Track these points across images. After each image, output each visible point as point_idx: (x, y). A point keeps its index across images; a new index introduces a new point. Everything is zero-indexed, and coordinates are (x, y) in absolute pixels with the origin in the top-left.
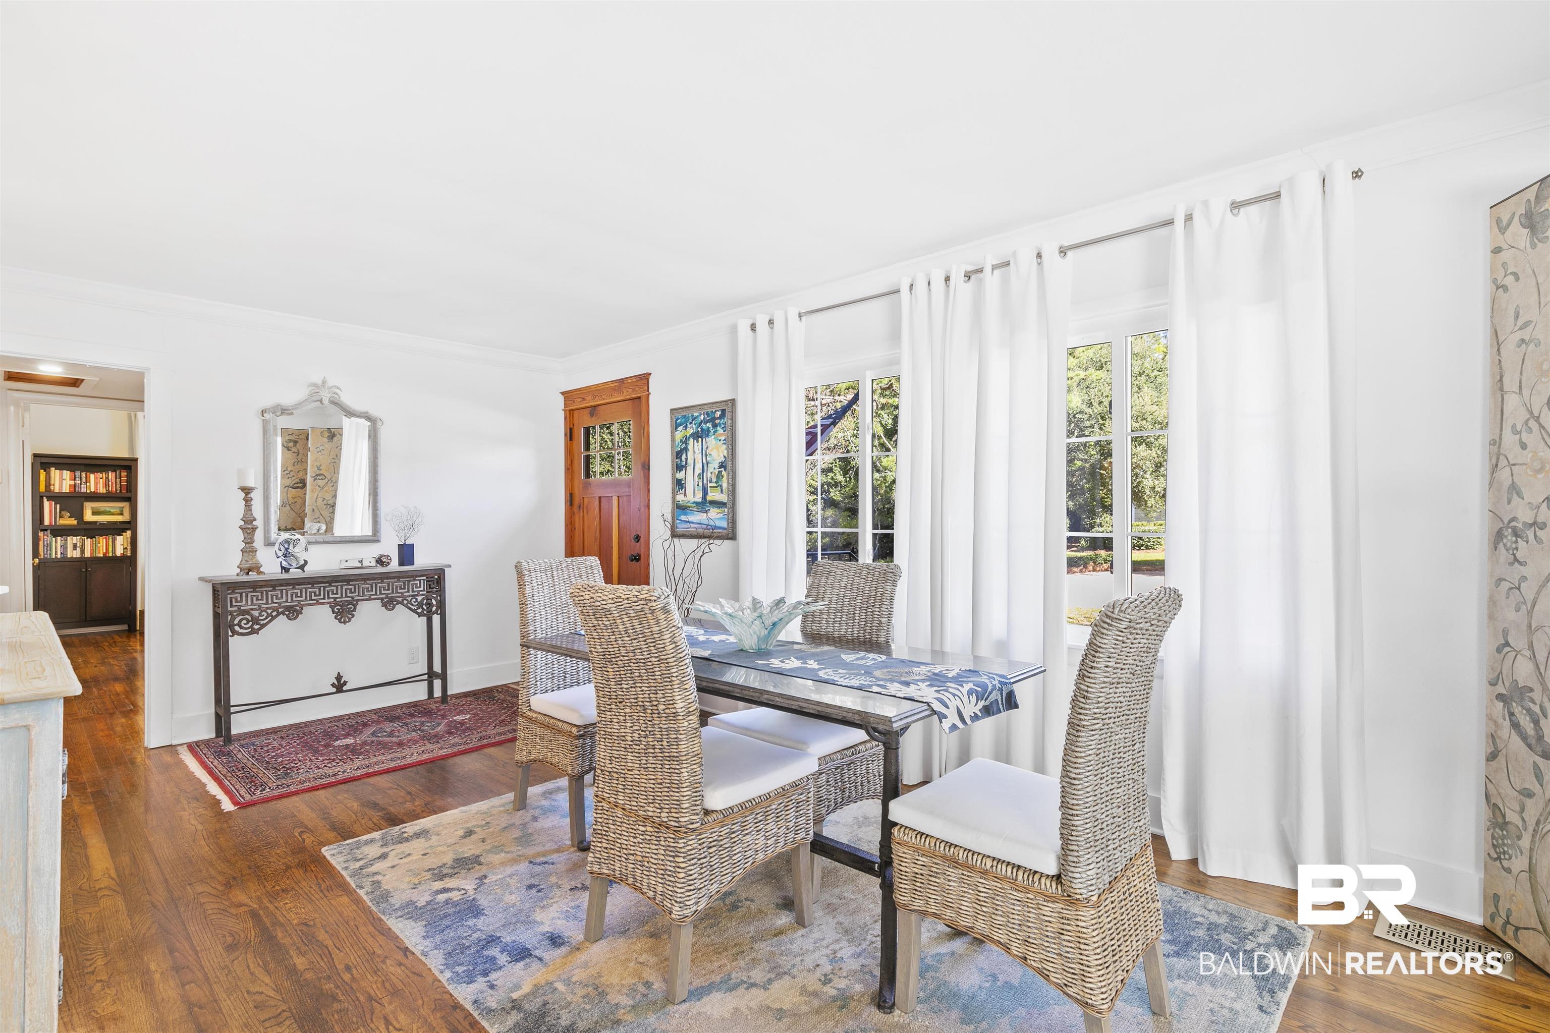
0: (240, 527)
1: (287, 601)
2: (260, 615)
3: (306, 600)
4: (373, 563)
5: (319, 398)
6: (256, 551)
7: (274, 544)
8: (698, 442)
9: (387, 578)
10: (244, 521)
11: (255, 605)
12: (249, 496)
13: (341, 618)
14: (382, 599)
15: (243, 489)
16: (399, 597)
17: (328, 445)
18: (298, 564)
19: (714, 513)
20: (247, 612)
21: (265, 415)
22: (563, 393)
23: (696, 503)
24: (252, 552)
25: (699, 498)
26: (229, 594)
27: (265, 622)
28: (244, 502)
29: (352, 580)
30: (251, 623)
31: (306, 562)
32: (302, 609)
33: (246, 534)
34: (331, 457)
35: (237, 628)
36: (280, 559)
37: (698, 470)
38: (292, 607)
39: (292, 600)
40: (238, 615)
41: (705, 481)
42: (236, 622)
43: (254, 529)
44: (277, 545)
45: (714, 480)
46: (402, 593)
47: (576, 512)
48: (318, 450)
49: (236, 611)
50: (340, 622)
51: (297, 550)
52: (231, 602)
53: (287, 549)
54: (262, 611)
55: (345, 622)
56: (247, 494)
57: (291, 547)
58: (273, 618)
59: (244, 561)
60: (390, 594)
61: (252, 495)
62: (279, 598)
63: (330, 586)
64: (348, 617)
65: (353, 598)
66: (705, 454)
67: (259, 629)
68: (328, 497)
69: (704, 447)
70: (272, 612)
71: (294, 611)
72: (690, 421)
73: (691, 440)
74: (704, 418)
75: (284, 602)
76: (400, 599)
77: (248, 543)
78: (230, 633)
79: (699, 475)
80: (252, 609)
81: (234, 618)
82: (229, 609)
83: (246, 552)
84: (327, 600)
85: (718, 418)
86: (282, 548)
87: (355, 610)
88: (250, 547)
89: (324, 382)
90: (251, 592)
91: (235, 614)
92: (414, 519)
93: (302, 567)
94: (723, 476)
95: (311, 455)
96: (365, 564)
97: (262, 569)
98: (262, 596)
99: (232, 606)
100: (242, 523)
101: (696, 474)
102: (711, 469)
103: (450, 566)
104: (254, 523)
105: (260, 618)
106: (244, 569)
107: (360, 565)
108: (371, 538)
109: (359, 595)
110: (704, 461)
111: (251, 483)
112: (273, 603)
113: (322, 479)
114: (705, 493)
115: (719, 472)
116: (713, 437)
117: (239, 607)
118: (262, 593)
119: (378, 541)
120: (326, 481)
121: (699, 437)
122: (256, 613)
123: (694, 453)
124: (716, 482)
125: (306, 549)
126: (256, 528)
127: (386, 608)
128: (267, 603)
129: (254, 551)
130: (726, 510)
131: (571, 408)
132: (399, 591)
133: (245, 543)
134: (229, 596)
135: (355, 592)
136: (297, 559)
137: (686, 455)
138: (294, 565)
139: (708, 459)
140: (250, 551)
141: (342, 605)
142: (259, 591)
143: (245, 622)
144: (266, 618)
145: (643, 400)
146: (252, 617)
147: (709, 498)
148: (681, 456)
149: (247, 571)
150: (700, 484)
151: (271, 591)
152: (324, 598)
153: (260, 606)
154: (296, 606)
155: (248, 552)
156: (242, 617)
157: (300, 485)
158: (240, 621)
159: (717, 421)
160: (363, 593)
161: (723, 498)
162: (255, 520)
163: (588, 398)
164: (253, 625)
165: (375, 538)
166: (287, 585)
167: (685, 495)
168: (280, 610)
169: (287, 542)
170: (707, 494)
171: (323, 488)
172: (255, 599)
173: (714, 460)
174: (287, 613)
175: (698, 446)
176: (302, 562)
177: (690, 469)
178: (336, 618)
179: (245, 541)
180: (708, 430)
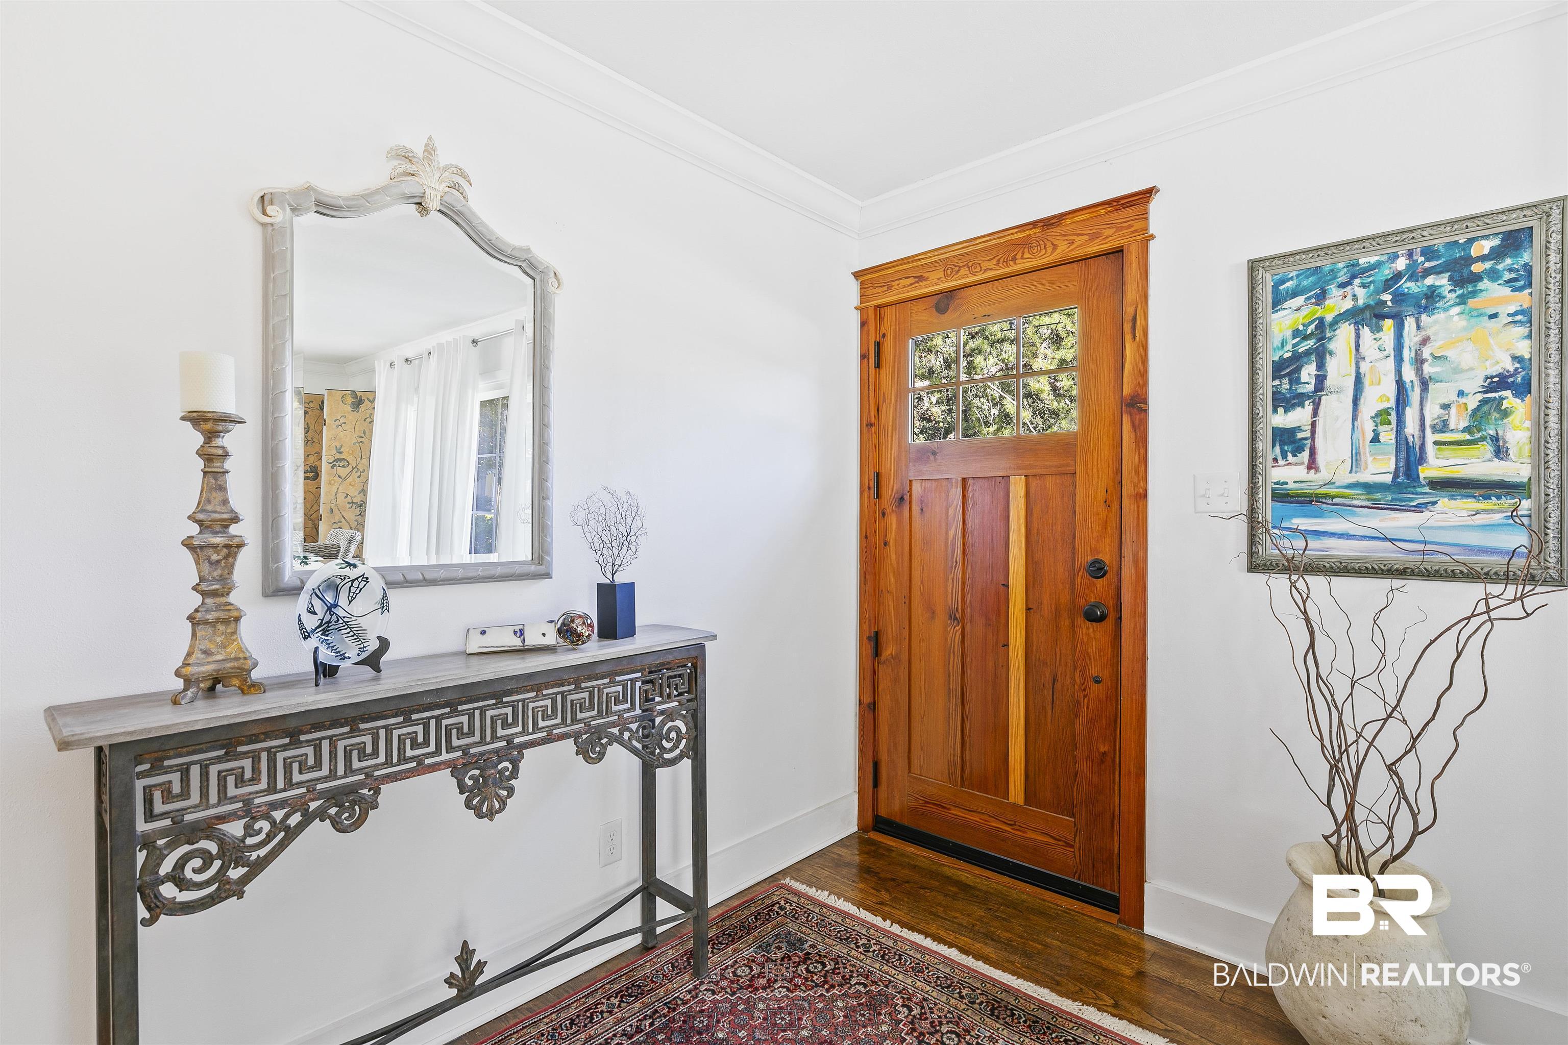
0: (188, 544)
1: (333, 775)
2: (249, 831)
3: (388, 763)
4: (552, 638)
5: (417, 191)
6: (237, 619)
7: (295, 591)
8: (1378, 330)
9: (590, 678)
10: (200, 523)
11: (234, 799)
12: (219, 442)
13: (481, 803)
14: (576, 736)
15: (197, 419)
16: (613, 725)
17: (352, 417)
18: (362, 650)
20: (207, 829)
21: (270, 209)
22: (857, 275)
23: (1370, 487)
24: (226, 622)
25: (1379, 468)
26: (141, 775)
27: (263, 852)
28: (200, 463)
29: (510, 693)
30: (217, 864)
31: (384, 644)
32: (377, 791)
33: (206, 567)
34: (357, 434)
35: (168, 890)
36: (313, 642)
38: (351, 789)
39: (349, 770)
40: (172, 846)
41: (1412, 429)
42: (166, 867)
43: (233, 548)
44: (304, 598)
45: (1460, 421)
46: (620, 714)
47: (888, 511)
48: (338, 423)
49: (163, 833)
50: (480, 815)
51: (357, 607)
52: (149, 802)
53: (331, 608)
54: (254, 819)
55: (491, 815)
56: (210, 436)
57: (343, 601)
58: (291, 834)
59: (198, 655)
60: (593, 718)
61: (226, 441)
62: (311, 769)
63: (454, 712)
64: (498, 796)
65: (510, 741)
66: (1411, 355)
67: (245, 880)
68: (353, 492)
69: (1412, 340)
70: (287, 816)
71: (353, 803)
72: (1343, 279)
74: (1412, 264)
75: (325, 779)
76: (615, 731)
77: (214, 594)
78: (142, 912)
79: (1381, 416)
80: (223, 819)
81: (157, 858)
82: (142, 826)
83: (206, 622)
84: (445, 756)
85: (1482, 258)
86: (318, 606)
87: (515, 774)
88: (219, 607)
89: (430, 150)
90: (219, 760)
91: (160, 842)
92: (629, 520)
93: (373, 661)
94: (1506, 413)
95: (328, 431)
96: (532, 639)
97: (255, 675)
98: (256, 770)
99: (150, 816)
100: (194, 529)
101: (1368, 410)
102: (1442, 393)
103: (714, 637)
104: (234, 529)
105: (250, 841)
106: (198, 681)
107: (516, 642)
108: (533, 568)
109: (524, 732)
110: (1409, 375)
111: (226, 404)
112: (290, 784)
113: (343, 466)
114: (1411, 457)
116: (1457, 309)
117: (176, 817)
118: (256, 759)
119: (547, 575)
120: (349, 469)
121: (1383, 317)
122: (235, 829)
123: (1360, 359)
124: (1467, 429)
125: (384, 605)
126: (240, 546)
127: (587, 759)
128: (272, 788)
129: (232, 619)
130: (1523, 503)
131: (879, 302)
132: (615, 708)
133: (204, 594)
134: (140, 784)
135: (515, 723)
136: (359, 637)
137: (1321, 366)
138: (353, 653)
139: (1428, 369)
140: (218, 620)
141: (483, 762)
142: (245, 755)
143: (197, 862)
144: (269, 837)
145: (1132, 257)
146: (222, 844)
147: (1427, 472)
149: (208, 684)
150: (1388, 437)
151: (285, 748)
152: (438, 752)
153: (247, 801)
154: (361, 784)
155: (213, 624)
156: (186, 848)
157: (312, 474)
158: (180, 865)
159: (1479, 267)
160: (535, 723)
161: (1511, 469)
162: (235, 519)
163: (934, 276)
164: (223, 869)
165: (541, 569)
166: (335, 724)
167: (1312, 465)
168: (313, 806)
169: (332, 585)
170: (1421, 460)
171: (345, 479)
172: (231, 780)
173: (1458, 370)
174: (333, 811)
175: (1379, 339)
176: (373, 645)
177: (1336, 405)
178: (468, 805)
179: (204, 587)
180: (1431, 293)
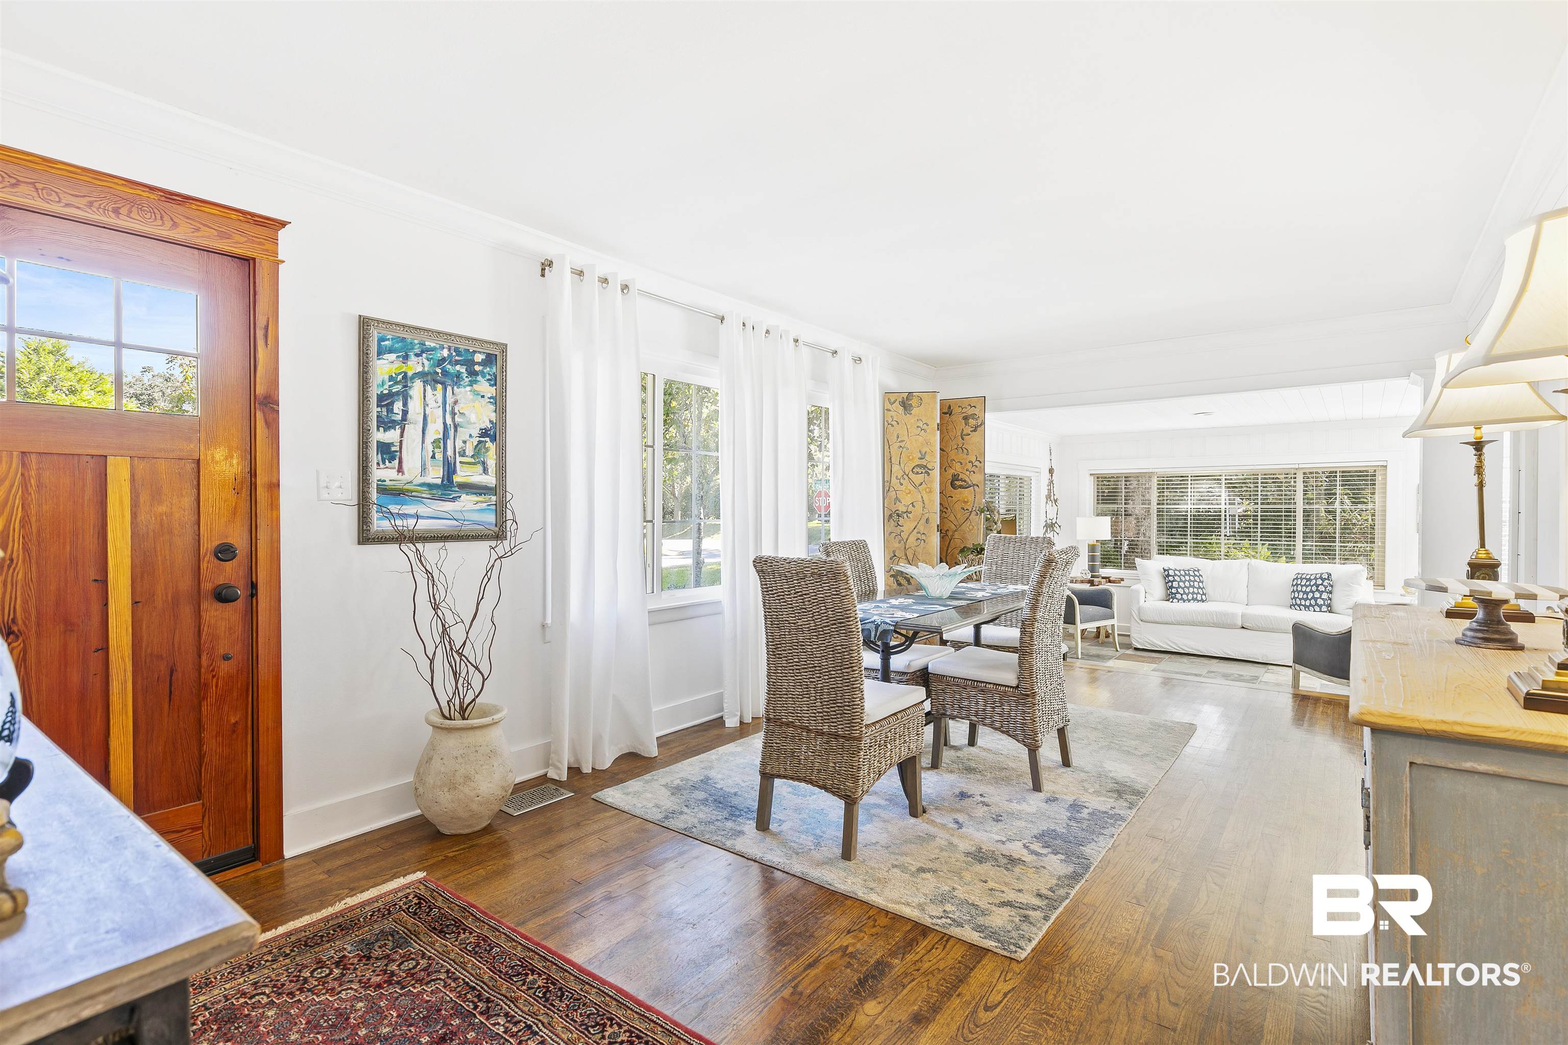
8: (434, 389)
19: (467, 501)
23: (430, 486)
25: (435, 475)
37: (435, 430)
41: (450, 452)
45: (470, 451)
66: (450, 409)
69: (450, 400)
72: (417, 351)
73: (418, 385)
74: (450, 355)
79: (435, 442)
85: (478, 363)
94: (487, 450)
101: (429, 439)
102: (463, 434)
110: (449, 421)
114: (450, 470)
115: (480, 442)
116: (468, 388)
121: (437, 382)
123: (425, 405)
124: (472, 456)
130: (494, 498)
137: (405, 404)
139: (457, 419)
145: (263, 272)
147: (457, 479)
148: (392, 403)
150: (439, 456)
159: (477, 368)
161: (490, 480)
167: (400, 470)
170: (454, 472)
173: (469, 423)
175: (435, 396)
177: (413, 431)
180: (458, 375)
